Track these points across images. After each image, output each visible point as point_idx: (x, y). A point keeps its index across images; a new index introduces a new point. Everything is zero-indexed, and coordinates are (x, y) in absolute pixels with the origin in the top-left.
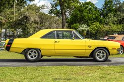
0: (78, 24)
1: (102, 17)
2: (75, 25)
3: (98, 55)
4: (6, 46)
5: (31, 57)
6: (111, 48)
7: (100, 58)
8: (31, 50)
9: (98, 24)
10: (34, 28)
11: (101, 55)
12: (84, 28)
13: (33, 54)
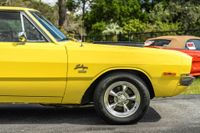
0: (103, 24)
1: (144, 11)
2: (98, 24)
3: (111, 99)
6: (160, 75)
7: (120, 109)
9: (137, 22)
11: (123, 97)
12: (113, 31)
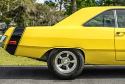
4: (6, 43)
5: (62, 67)
8: (61, 53)
10: (30, 20)
13: (66, 61)
